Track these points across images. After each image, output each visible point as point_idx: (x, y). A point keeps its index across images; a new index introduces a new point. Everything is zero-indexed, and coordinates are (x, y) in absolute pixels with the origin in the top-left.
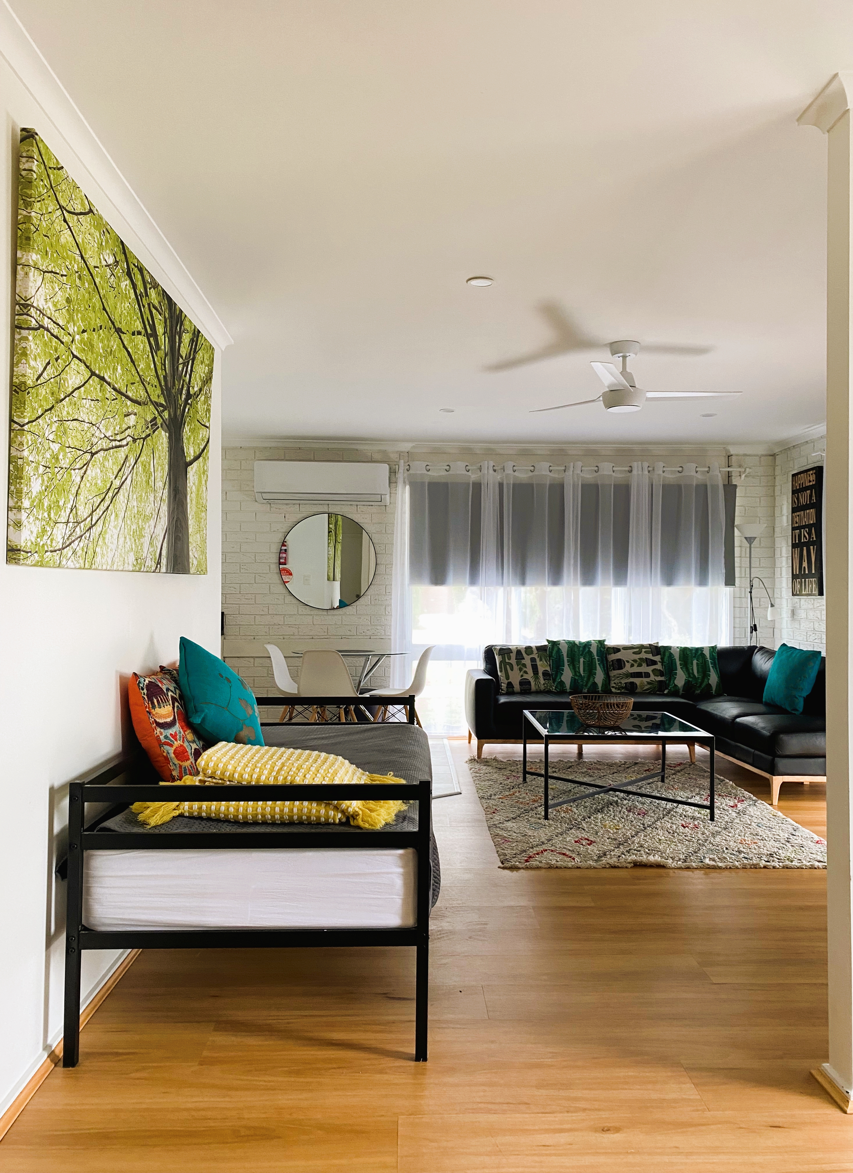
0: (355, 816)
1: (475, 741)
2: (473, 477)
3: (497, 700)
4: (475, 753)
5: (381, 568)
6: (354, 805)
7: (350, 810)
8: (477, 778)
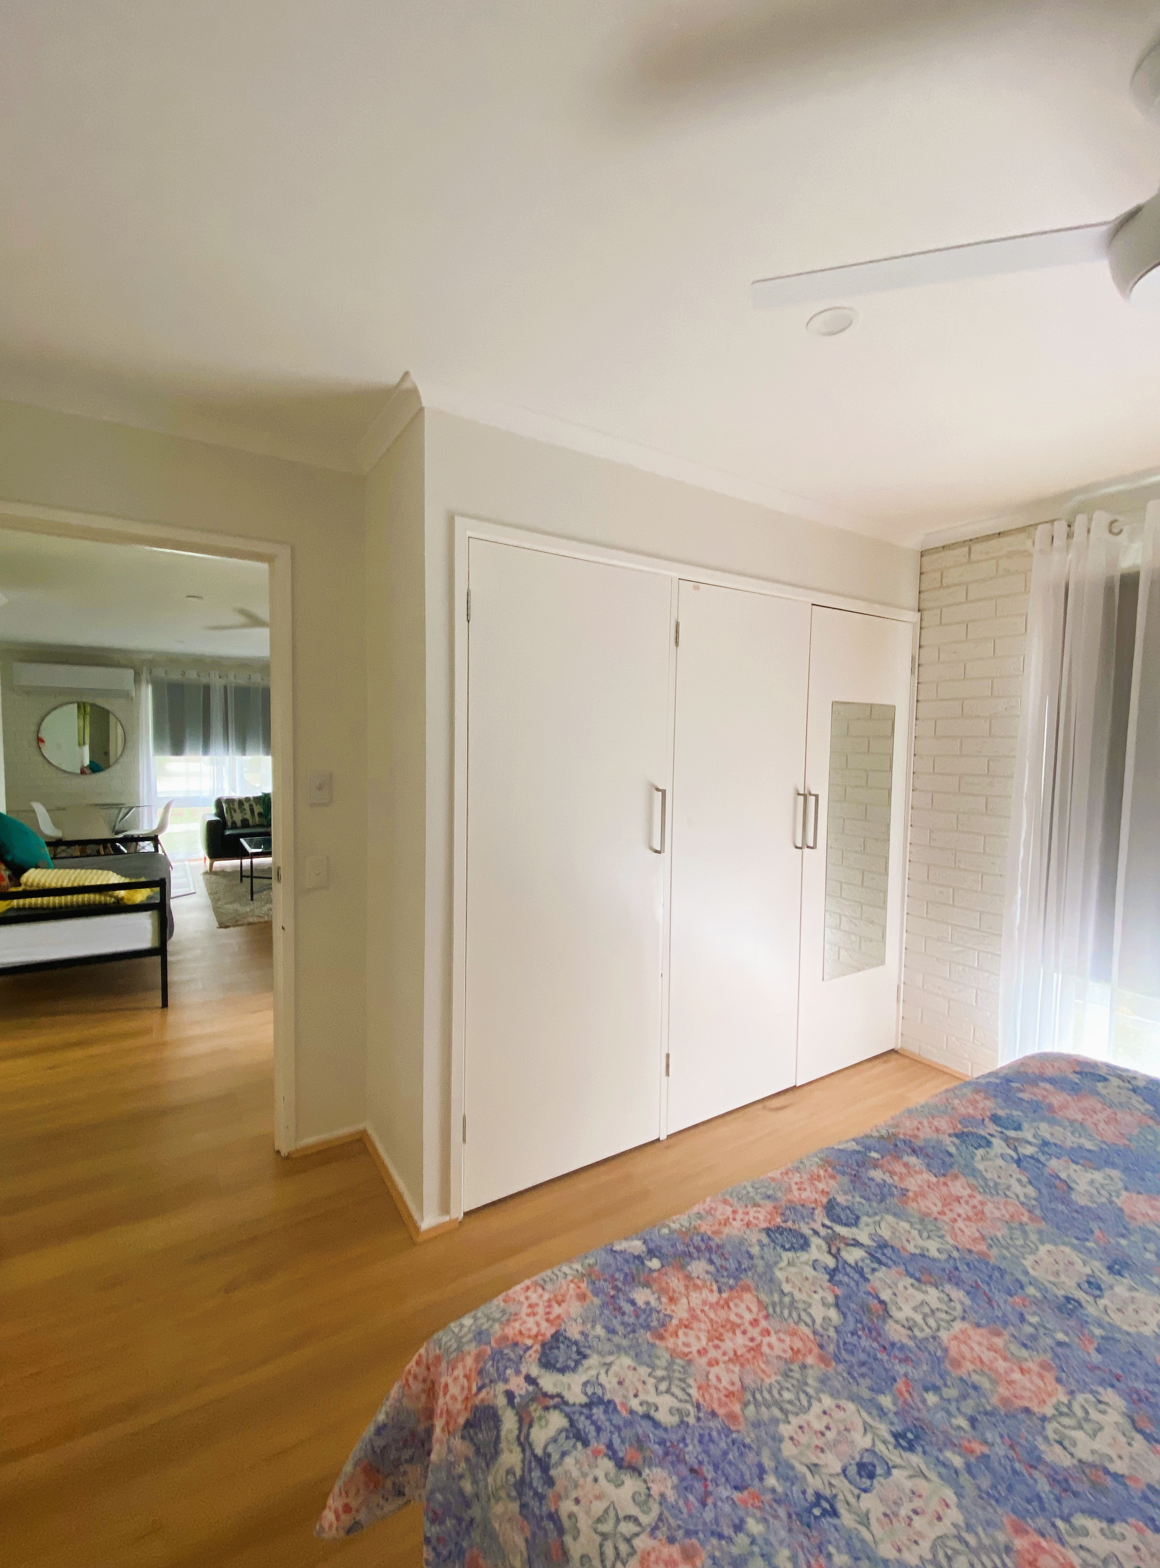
0: (122, 899)
1: (208, 861)
2: (204, 680)
3: (223, 833)
4: (208, 869)
5: (129, 744)
6: (122, 893)
7: (120, 896)
8: (208, 884)
